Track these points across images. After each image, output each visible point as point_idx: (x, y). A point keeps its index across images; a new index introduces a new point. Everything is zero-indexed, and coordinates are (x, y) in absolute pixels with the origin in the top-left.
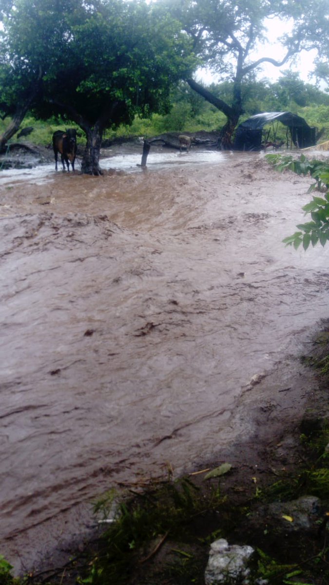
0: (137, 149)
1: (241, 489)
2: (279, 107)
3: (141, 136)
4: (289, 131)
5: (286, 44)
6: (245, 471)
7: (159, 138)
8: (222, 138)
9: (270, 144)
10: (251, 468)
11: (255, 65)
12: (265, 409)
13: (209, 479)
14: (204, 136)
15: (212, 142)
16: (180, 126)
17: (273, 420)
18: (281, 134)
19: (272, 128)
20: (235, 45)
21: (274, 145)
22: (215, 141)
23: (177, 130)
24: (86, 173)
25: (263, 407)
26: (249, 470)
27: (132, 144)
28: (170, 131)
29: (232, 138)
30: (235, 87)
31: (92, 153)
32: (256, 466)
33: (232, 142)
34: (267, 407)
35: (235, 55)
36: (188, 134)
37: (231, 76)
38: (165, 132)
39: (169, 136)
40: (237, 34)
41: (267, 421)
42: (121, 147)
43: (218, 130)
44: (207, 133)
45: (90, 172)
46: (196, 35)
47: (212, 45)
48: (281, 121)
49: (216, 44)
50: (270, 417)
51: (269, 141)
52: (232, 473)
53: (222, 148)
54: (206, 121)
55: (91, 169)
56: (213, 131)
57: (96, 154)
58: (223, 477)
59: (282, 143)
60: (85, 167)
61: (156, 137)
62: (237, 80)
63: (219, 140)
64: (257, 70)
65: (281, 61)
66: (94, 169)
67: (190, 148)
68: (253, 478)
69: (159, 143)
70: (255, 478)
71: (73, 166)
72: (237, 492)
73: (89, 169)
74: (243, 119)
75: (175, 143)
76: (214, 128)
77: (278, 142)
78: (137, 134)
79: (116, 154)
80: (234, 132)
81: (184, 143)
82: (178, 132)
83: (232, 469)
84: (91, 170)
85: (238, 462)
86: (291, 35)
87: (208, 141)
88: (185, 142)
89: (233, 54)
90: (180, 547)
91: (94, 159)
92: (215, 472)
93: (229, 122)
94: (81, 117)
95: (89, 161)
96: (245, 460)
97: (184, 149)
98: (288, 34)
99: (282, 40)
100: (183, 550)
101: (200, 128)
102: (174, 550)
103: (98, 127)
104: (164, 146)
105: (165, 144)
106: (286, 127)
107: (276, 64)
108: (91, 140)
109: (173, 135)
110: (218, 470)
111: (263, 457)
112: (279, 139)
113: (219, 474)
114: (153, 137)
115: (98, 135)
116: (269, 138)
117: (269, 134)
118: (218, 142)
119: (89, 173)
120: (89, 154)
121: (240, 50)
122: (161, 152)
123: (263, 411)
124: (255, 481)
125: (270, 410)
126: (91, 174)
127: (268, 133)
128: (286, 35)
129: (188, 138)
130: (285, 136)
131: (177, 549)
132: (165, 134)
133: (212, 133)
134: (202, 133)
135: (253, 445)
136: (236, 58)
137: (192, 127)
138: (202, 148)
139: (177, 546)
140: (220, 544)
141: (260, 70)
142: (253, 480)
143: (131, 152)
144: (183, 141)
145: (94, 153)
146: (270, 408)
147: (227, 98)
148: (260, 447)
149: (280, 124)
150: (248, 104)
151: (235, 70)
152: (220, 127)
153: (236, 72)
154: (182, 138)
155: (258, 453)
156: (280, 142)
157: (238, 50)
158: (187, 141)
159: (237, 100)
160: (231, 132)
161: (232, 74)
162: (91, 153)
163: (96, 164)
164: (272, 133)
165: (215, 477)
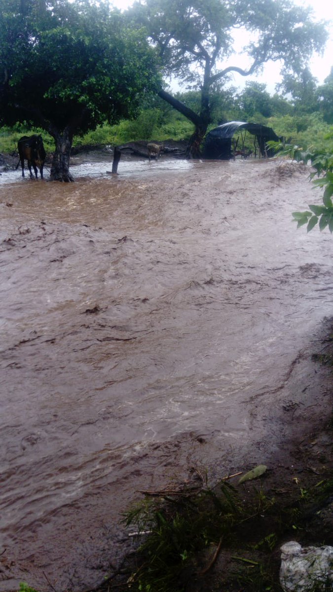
0: (105, 157)
1: (283, 490)
2: (246, 117)
3: (108, 144)
4: (256, 140)
5: (252, 54)
6: (282, 472)
7: (127, 146)
8: (190, 147)
9: (239, 153)
10: (288, 468)
11: (221, 74)
12: (287, 408)
13: (243, 482)
14: (172, 145)
15: (181, 150)
16: (148, 134)
17: (298, 418)
18: (248, 144)
19: (240, 137)
20: (202, 55)
21: (242, 155)
22: (183, 149)
23: (144, 138)
24: (56, 179)
25: (285, 406)
26: (286, 471)
27: (100, 152)
28: (138, 140)
29: (201, 147)
30: (203, 95)
31: (62, 160)
32: (292, 466)
33: (201, 151)
34: (290, 406)
35: (201, 64)
36: (156, 142)
37: (198, 84)
38: (133, 140)
39: (137, 144)
40: (204, 43)
41: (292, 420)
42: (88, 155)
43: (186, 139)
44: (175, 141)
45: (60, 178)
46: (164, 43)
47: (179, 54)
48: (248, 130)
49: (183, 52)
50: (294, 416)
51: (237, 150)
52: (269, 475)
53: (191, 157)
54: (173, 130)
55: (61, 175)
56: (181, 139)
57: (66, 160)
58: (259, 479)
59: (251, 152)
60: (54, 174)
61: (123, 145)
62: (205, 89)
63: (188, 149)
64: (224, 79)
65: (248, 70)
66: (64, 176)
67: (159, 157)
68: (294, 479)
69: (127, 151)
70: (296, 479)
71: (41, 172)
72: (279, 494)
73: (59, 176)
74: (211, 128)
75: (143, 152)
76: (181, 136)
77: (247, 151)
78: (103, 142)
79: (84, 162)
80: (203, 142)
81: (153, 151)
82: (146, 140)
83: (267, 470)
84: (61, 177)
85: (271, 463)
86: (257, 45)
87: (176, 150)
88: (155, 150)
89: (199, 64)
90: (239, 554)
91: (64, 165)
92: (250, 475)
93: (197, 131)
94: (49, 122)
95: (59, 167)
96: (278, 461)
97: (153, 158)
98: (254, 44)
99: (249, 50)
100: (245, 558)
101: (167, 137)
102: (235, 557)
103: (67, 133)
104: (132, 154)
105: (133, 152)
106: (253, 136)
107: (243, 73)
108: (61, 146)
109: (141, 143)
110: (253, 472)
111: (297, 457)
112: (246, 148)
113: (255, 477)
114: (120, 146)
115: (67, 141)
116: (237, 147)
117: (237, 144)
118: (187, 151)
119: (60, 180)
120: (59, 160)
121: (207, 58)
122: (130, 160)
123: (286, 410)
124: (297, 481)
125: (293, 408)
126: (61, 181)
127: (237, 142)
128: (252, 45)
129: (157, 146)
130: (253, 145)
131: (237, 556)
132: (132, 143)
133: (180, 142)
134: (170, 142)
135: (283, 446)
136: (203, 67)
137: (159, 136)
138: (170, 157)
139: (236, 554)
140: (292, 547)
141: (227, 79)
142: (295, 480)
143: (99, 159)
144: (152, 149)
145: (64, 159)
146: (293, 407)
147: (195, 107)
148: (291, 447)
149: (248, 133)
150: (217, 114)
151: (202, 79)
152: (188, 136)
153: (203, 81)
154: (150, 146)
155: (291, 453)
156: (248, 151)
157: (204, 59)
158: (156, 149)
159: (205, 109)
160: (199, 140)
161: (199, 82)
162: (60, 159)
163: (67, 171)
164: (240, 142)
165: (251, 480)
